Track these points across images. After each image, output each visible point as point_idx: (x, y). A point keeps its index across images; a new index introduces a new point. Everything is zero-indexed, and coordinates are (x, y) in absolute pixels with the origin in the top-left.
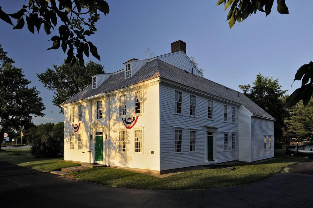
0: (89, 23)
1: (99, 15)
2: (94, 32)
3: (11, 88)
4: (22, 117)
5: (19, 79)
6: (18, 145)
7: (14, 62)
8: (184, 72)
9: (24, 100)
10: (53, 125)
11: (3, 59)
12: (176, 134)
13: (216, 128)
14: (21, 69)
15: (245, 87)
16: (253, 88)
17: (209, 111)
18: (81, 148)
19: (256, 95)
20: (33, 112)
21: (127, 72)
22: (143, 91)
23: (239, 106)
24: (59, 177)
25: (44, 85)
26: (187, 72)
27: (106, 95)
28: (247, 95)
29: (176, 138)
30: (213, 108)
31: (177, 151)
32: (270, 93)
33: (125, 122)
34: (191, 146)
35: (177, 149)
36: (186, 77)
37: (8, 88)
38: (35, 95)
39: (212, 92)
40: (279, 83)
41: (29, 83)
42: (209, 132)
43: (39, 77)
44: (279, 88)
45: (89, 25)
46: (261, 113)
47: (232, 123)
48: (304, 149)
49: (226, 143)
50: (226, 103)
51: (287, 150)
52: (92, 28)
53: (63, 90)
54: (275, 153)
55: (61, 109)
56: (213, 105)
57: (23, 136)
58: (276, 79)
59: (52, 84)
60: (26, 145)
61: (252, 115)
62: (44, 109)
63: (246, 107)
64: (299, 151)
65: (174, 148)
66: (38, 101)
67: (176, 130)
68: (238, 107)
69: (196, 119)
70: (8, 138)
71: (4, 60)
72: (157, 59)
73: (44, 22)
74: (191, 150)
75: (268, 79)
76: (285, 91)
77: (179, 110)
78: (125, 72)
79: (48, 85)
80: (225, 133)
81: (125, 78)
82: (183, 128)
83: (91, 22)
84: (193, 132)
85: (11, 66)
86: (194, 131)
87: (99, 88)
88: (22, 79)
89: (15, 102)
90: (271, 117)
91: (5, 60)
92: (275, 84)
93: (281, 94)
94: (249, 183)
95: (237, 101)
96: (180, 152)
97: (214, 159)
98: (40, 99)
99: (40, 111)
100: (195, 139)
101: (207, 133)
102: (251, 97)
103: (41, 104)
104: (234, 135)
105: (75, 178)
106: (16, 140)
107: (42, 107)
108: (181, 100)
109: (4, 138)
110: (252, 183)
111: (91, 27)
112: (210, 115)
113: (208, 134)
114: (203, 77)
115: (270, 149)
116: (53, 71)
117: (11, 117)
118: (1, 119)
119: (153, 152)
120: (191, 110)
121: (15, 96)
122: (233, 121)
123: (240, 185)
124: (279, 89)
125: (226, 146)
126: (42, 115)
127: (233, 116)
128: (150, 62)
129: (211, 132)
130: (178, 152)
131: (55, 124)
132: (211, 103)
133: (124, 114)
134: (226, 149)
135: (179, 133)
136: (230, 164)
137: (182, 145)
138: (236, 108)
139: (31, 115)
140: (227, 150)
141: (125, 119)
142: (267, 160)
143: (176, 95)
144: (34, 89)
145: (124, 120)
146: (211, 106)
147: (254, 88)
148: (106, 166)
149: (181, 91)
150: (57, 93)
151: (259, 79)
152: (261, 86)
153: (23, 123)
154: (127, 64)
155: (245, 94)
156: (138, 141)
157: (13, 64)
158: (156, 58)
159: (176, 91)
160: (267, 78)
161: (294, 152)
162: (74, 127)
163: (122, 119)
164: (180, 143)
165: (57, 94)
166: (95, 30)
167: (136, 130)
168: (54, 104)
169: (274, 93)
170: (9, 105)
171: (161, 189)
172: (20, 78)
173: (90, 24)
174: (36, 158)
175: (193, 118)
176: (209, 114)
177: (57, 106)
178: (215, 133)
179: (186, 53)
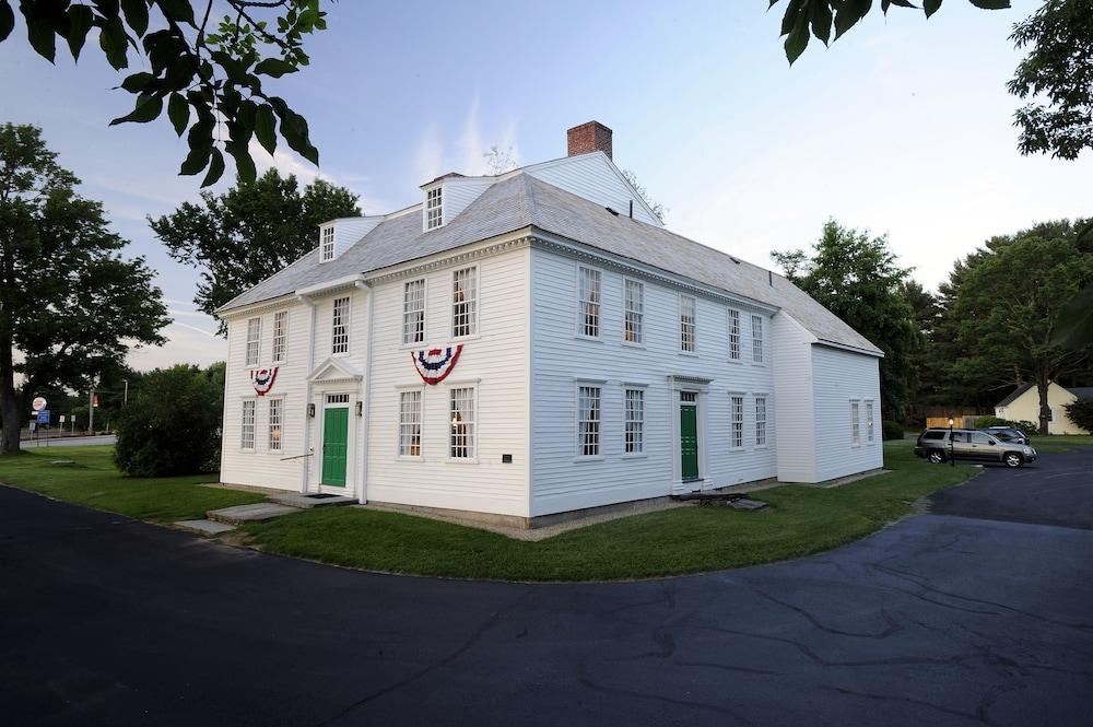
0: (282, 37)
1: (324, 14)
2: (299, 66)
3: (64, 260)
4: (94, 346)
5: (91, 232)
6: (78, 433)
7: (77, 182)
8: (607, 212)
9: (104, 295)
10: (195, 370)
11: (45, 173)
12: (581, 400)
13: (706, 382)
14: (100, 205)
15: (790, 257)
16: (814, 260)
17: (684, 328)
18: (275, 445)
19: (823, 282)
20: (130, 334)
21: (430, 213)
22: (478, 268)
23: (773, 313)
24: (201, 540)
25: (169, 250)
26: (616, 214)
27: (364, 282)
28: (797, 282)
29: (581, 412)
30: (697, 320)
31: (586, 453)
32: (864, 275)
33: (419, 363)
34: (629, 437)
35: (586, 447)
36: (613, 229)
37: (55, 260)
38: (141, 281)
39: (691, 272)
40: (890, 247)
41: (122, 246)
42: (686, 393)
43: (154, 225)
44: (888, 261)
45: (280, 43)
46: (841, 333)
47: (756, 363)
48: (969, 441)
49: (739, 426)
50: (734, 303)
51: (919, 444)
52: (293, 55)
53: (229, 265)
54: (886, 456)
55: (219, 322)
56: (696, 311)
57: (96, 405)
58: (880, 235)
59: (194, 247)
60: (103, 434)
61: (816, 341)
62: (166, 322)
63: (793, 316)
64: (956, 445)
65: (575, 443)
66: (149, 300)
67: (582, 388)
68: (771, 317)
69: (645, 353)
70: (48, 413)
71: (47, 175)
72: (523, 174)
73: (99, 22)
74: (629, 448)
75: (856, 235)
76: (909, 270)
77: (591, 326)
78: (424, 213)
79: (181, 251)
80: (734, 396)
81: (425, 229)
82: (604, 382)
83: (287, 31)
84: (634, 393)
85: (70, 193)
86: (640, 389)
87: (341, 258)
88: (100, 232)
89: (74, 302)
90: (868, 346)
91: (52, 176)
92: (877, 248)
93: (896, 279)
94: (814, 552)
95: (768, 301)
96: (593, 457)
97: (700, 477)
98: (157, 293)
99: (155, 330)
100: (642, 413)
101: (679, 395)
102: (808, 286)
103: (159, 310)
104: (760, 400)
105: (251, 543)
106: (73, 418)
107: (162, 318)
108: (598, 296)
109: (34, 413)
110: (823, 553)
111: (288, 50)
112: (687, 341)
113: (682, 399)
114: (664, 227)
115: (871, 443)
116: (198, 209)
117: (57, 348)
118: (26, 355)
119: (507, 459)
120: (629, 326)
121: (76, 285)
122: (758, 358)
123: (786, 559)
124: (890, 265)
125: (739, 435)
126: (160, 340)
127: (757, 342)
128: (502, 184)
129: (690, 393)
130: (589, 457)
131: (200, 368)
132: (688, 303)
133: (419, 338)
134: (739, 443)
135: (593, 396)
136: (752, 490)
137: (601, 433)
138: (765, 319)
139: (124, 341)
140: (740, 448)
141: (422, 354)
142: (863, 477)
143: (582, 281)
144: (138, 263)
145: (417, 356)
146: (689, 315)
147: (818, 260)
148: (357, 502)
149: (598, 269)
150: (210, 273)
151: (831, 237)
152: (835, 254)
153: (95, 366)
154: (431, 189)
155: (790, 277)
156: (460, 423)
157: (74, 187)
158: (521, 171)
159: (581, 268)
160: (854, 232)
161: (941, 451)
162: (258, 380)
163: (413, 353)
164: (593, 427)
165: (209, 278)
166: (304, 59)
167: (456, 387)
168: (198, 306)
169: (876, 276)
170: (54, 310)
171: (535, 579)
172: (96, 229)
173: (285, 40)
174: (132, 477)
175: (633, 351)
176: (684, 337)
177: (208, 313)
178: (704, 395)
179: (611, 157)
